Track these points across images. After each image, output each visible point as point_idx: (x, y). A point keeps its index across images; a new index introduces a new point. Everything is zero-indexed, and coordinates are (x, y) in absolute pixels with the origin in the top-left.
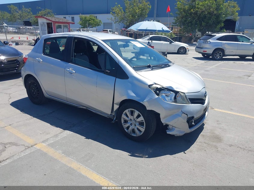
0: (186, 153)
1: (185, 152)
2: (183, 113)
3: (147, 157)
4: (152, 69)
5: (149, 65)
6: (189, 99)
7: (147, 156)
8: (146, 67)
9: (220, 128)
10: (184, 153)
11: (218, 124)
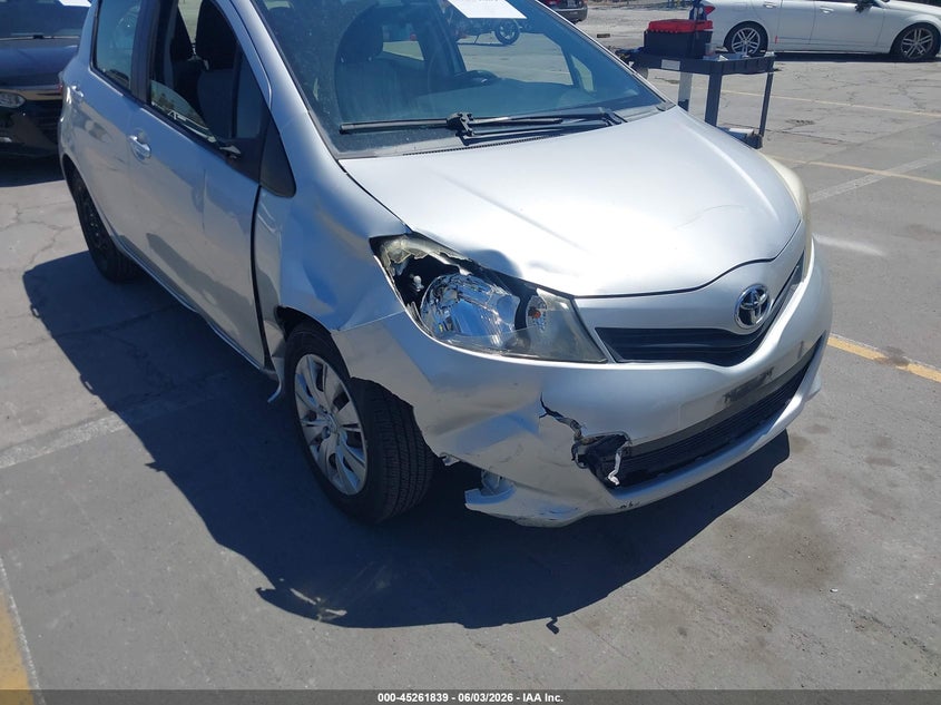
0: (556, 631)
1: (561, 621)
2: (549, 412)
3: (339, 622)
4: (467, 143)
5: (455, 115)
6: (602, 331)
7: (342, 613)
8: (440, 126)
9: (869, 493)
10: (551, 626)
11: (871, 461)
